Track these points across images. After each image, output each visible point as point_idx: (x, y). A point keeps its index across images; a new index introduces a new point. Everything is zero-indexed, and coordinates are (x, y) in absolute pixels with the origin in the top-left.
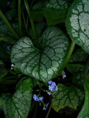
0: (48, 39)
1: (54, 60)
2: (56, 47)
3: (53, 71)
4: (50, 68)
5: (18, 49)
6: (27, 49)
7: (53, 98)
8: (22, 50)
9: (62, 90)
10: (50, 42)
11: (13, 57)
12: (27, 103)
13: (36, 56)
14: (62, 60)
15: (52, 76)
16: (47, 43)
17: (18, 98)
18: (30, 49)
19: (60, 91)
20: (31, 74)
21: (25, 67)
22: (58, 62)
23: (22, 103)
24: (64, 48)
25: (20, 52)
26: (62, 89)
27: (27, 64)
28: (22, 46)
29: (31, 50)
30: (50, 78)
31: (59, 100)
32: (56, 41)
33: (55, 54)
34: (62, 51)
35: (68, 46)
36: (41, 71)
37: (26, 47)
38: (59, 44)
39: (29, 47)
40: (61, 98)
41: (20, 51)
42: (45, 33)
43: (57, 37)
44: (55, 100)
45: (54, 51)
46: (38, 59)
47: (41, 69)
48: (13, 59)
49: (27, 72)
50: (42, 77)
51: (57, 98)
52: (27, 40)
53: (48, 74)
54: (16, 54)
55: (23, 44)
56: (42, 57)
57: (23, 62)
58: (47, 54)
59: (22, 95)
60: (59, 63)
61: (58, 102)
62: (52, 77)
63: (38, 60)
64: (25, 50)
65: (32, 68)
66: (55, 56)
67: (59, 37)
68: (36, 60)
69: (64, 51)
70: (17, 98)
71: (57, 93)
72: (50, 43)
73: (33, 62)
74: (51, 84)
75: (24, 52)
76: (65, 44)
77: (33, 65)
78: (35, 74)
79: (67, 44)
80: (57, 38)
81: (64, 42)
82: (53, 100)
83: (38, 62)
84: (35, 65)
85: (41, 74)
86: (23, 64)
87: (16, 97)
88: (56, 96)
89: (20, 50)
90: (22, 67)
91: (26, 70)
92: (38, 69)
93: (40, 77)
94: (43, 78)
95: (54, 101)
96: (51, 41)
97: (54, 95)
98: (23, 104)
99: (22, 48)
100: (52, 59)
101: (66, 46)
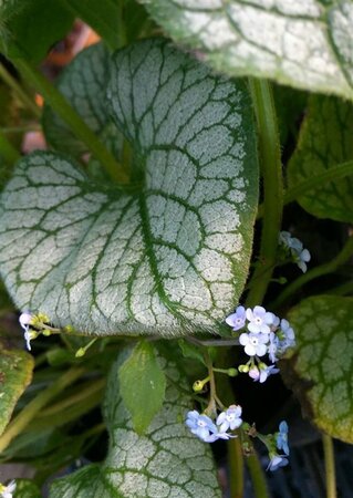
0: (141, 114)
1: (205, 202)
2: (188, 133)
3: (227, 255)
4: (204, 251)
5: (24, 228)
6: (66, 210)
7: (310, 385)
8: (48, 226)
9: (335, 323)
10: (153, 123)
11: (18, 278)
12: (192, 472)
13: (119, 221)
14: (240, 183)
15: (230, 282)
16: (144, 137)
17: (140, 468)
18: (80, 200)
19: (331, 336)
20: (131, 318)
21: (90, 298)
22: (228, 201)
23: (166, 485)
24: (226, 122)
25: (40, 242)
26: (335, 318)
27: (93, 280)
28: (36, 208)
29: (85, 204)
30: (230, 296)
31: (341, 379)
32: (178, 103)
33: (199, 168)
34: (221, 138)
35: (241, 103)
36: (168, 285)
37: (54, 202)
38: (196, 112)
39: (71, 198)
40: (347, 369)
41: (40, 234)
42: (116, 94)
43: (175, 85)
44: (325, 390)
45: (191, 159)
46: (134, 234)
47: (167, 276)
48: (23, 288)
49: (109, 320)
50: (186, 308)
51: (328, 378)
52: (48, 164)
53: (208, 284)
54: (25, 256)
55: (35, 196)
56: (151, 213)
57: (68, 280)
58: (164, 190)
59: (151, 443)
60: (237, 205)
61: (345, 394)
62: (235, 286)
63: (139, 238)
64: (58, 217)
65: (124, 289)
66: (202, 178)
67: (183, 81)
68: (129, 241)
69: (234, 133)
70: (134, 471)
71: (319, 350)
72: (156, 131)
73: (117, 258)
74: (247, 322)
75: (59, 229)
76: (222, 100)
77: (125, 273)
78: (148, 314)
79: (230, 95)
80: (178, 90)
81: (213, 91)
82: (314, 394)
83: (142, 247)
84: (133, 265)
85: (174, 298)
86: (73, 291)
87: (128, 470)
88: (320, 368)
89: (36, 228)
90: (74, 309)
91: (101, 312)
92: (151, 279)
93: (178, 316)
94: (195, 310)
95: (323, 395)
96: (158, 119)
97: (308, 370)
98: (176, 484)
99: (41, 216)
100: (193, 202)
101: (233, 105)
